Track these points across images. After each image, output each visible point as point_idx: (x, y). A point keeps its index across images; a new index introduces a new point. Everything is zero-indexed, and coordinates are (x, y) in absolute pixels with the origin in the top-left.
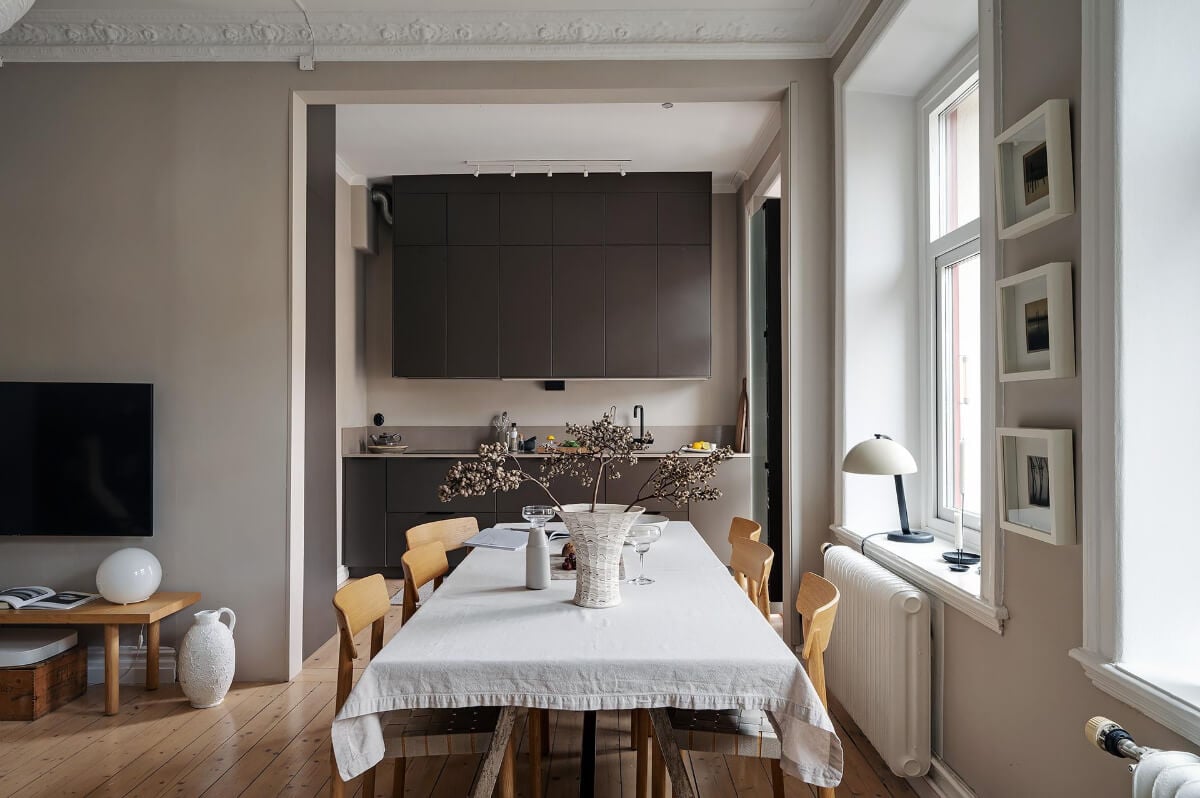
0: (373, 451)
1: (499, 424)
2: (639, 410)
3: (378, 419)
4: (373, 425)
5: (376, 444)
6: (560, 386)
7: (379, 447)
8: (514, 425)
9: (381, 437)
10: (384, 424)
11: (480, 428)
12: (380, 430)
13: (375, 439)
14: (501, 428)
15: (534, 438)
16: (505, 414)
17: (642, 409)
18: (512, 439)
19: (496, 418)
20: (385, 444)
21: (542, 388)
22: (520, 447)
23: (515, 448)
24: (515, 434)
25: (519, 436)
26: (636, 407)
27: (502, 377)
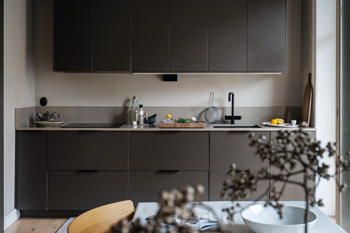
0: (38, 125)
1: (130, 105)
2: (231, 96)
3: (43, 101)
4: (40, 105)
5: (42, 119)
6: (174, 78)
7: (43, 123)
8: (141, 106)
9: (45, 114)
10: (47, 105)
11: (115, 109)
12: (44, 110)
13: (41, 115)
14: (132, 108)
15: (155, 115)
16: (134, 98)
17: (233, 95)
18: (140, 116)
19: (128, 101)
20: (47, 120)
21: (161, 79)
22: (145, 121)
23: (142, 122)
24: (142, 113)
25: (145, 114)
26: (230, 94)
27: (133, 72)
